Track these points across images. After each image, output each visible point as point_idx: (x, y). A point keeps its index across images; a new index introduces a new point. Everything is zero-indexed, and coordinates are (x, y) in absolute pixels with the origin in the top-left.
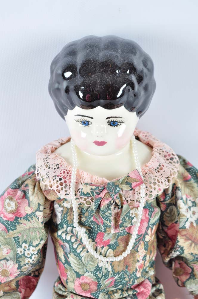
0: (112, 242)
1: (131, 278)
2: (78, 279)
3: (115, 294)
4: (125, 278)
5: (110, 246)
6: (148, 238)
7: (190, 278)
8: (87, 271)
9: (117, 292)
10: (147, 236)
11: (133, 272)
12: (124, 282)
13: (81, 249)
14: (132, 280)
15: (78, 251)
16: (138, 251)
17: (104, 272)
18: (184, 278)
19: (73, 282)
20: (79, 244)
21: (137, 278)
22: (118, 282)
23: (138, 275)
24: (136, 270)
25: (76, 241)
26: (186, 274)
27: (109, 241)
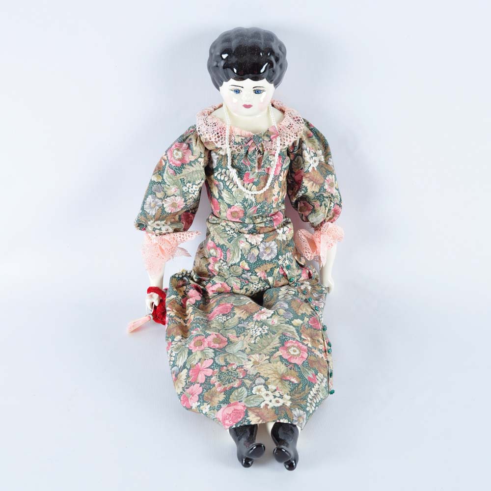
0: (256, 180)
1: (269, 207)
2: (229, 209)
3: (257, 219)
4: (265, 207)
5: (254, 183)
6: (281, 179)
7: (312, 212)
8: (236, 202)
9: (258, 218)
10: (280, 177)
11: (271, 204)
12: (264, 210)
13: (232, 186)
14: (269, 209)
15: (230, 187)
16: (274, 188)
17: (250, 202)
18: (307, 213)
19: (226, 211)
20: (231, 182)
21: (273, 208)
22: (259, 211)
23: (274, 206)
24: (273, 202)
25: (228, 180)
26: (309, 210)
27: (253, 179)
